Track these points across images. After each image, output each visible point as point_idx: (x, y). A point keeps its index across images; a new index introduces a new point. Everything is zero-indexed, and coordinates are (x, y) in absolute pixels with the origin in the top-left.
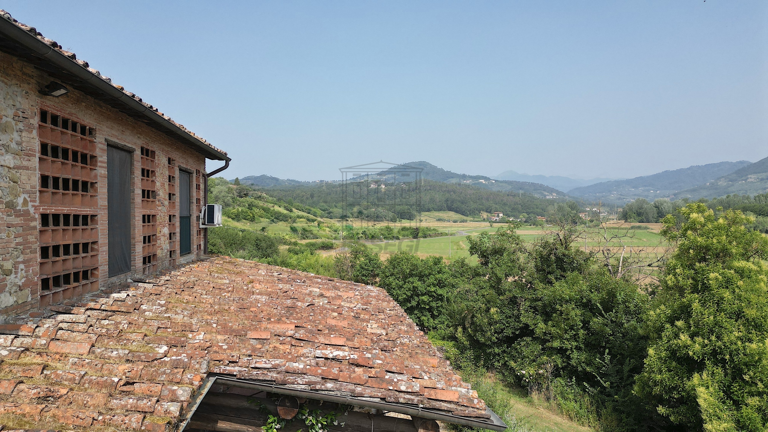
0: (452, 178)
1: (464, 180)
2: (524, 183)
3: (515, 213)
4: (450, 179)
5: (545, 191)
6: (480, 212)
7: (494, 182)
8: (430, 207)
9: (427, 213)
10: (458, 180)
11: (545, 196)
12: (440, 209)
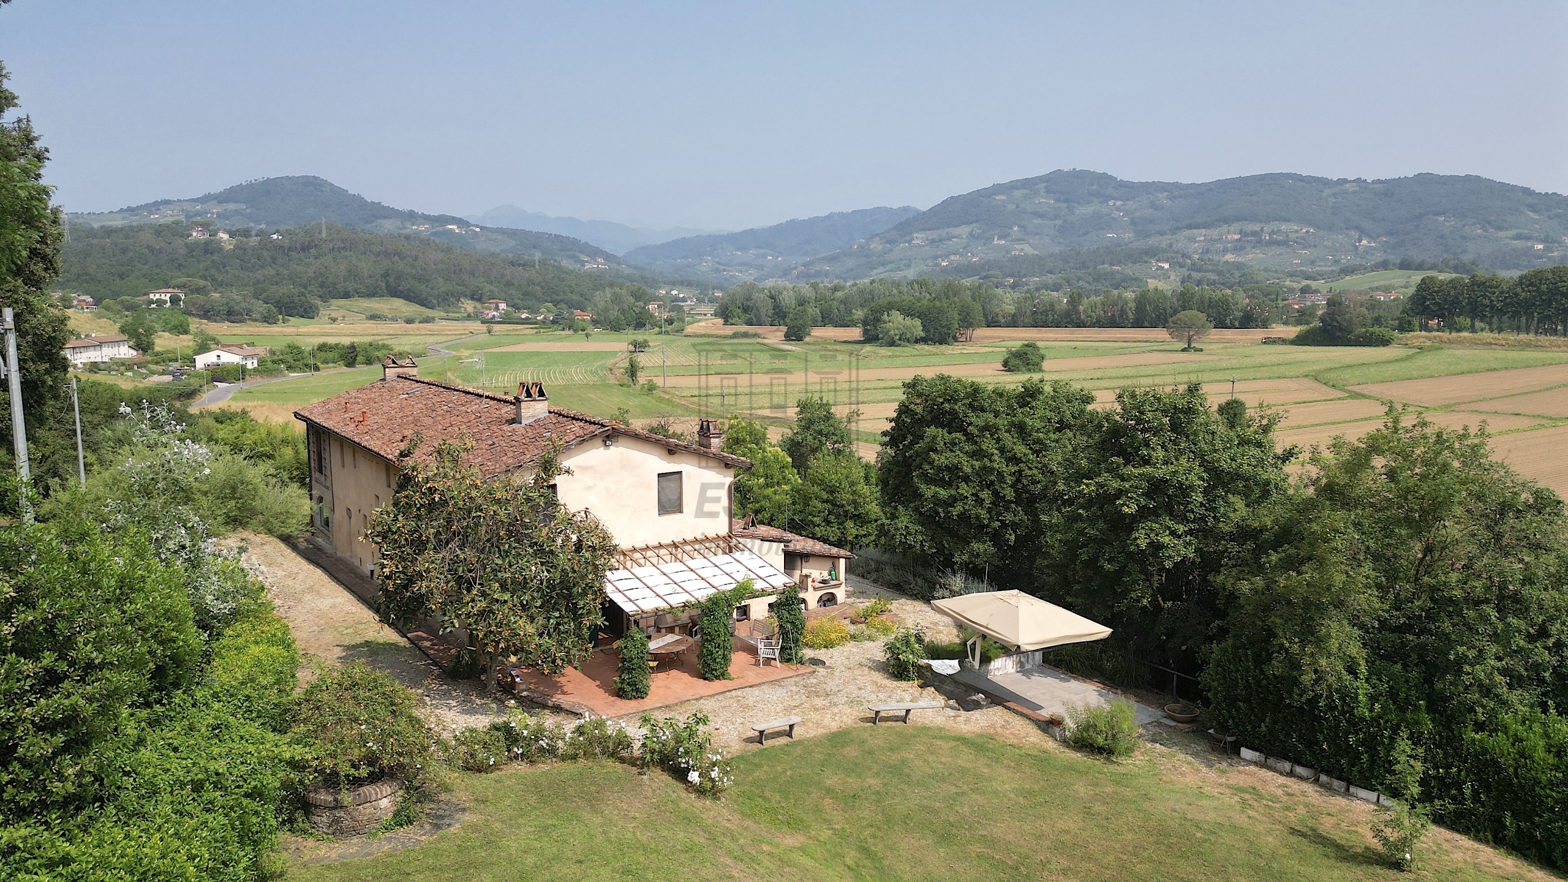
0: (385, 218)
1: (413, 224)
2: (539, 236)
3: (530, 303)
4: (380, 221)
5: (581, 252)
6: (459, 300)
7: (478, 230)
8: (350, 289)
9: (342, 302)
10: (399, 223)
11: (583, 263)
12: (371, 294)
